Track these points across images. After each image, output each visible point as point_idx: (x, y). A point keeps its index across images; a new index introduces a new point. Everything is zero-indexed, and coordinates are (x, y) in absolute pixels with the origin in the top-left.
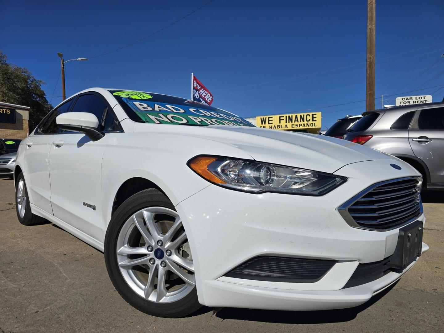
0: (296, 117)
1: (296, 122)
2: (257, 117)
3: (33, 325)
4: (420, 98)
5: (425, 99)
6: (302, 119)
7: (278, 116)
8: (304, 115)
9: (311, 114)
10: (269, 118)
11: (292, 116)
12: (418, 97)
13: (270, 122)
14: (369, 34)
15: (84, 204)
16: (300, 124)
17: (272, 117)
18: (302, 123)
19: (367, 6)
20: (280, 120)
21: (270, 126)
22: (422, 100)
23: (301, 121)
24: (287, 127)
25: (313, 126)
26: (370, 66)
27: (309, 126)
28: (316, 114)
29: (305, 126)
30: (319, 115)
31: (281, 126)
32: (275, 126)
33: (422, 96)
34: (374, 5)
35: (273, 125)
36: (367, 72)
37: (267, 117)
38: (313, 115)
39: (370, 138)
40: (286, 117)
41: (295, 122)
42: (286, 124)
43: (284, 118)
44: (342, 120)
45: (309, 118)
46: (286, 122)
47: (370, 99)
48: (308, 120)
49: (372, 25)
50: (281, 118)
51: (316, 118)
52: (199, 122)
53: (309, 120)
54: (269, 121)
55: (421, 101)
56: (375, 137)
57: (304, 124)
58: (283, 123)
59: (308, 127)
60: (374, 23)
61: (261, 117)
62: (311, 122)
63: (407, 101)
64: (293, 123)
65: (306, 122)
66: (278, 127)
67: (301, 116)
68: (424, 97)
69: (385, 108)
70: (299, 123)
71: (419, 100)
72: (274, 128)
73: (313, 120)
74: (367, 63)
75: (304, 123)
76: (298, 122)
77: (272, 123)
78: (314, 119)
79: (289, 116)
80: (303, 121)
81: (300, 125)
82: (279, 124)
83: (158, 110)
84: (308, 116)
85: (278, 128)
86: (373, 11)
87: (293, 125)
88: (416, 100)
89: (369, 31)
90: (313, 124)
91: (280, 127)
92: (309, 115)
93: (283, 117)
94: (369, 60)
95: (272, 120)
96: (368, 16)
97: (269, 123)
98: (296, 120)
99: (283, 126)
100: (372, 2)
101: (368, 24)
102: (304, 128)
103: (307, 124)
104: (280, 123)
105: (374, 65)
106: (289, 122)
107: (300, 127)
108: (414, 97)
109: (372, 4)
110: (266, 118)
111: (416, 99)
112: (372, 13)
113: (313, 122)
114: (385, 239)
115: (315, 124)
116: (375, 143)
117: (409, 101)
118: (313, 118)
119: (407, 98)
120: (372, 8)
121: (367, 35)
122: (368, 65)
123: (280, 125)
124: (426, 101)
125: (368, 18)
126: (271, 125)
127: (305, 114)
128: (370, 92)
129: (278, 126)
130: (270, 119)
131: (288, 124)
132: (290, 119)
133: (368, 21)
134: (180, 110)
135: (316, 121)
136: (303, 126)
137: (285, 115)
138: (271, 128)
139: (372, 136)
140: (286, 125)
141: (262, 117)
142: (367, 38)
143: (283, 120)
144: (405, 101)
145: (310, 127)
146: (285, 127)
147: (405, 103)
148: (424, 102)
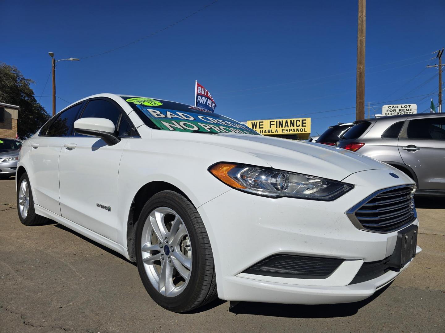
0: (287, 122)
2: (248, 122)
3: (60, 319)
4: (406, 107)
5: (410, 108)
6: (292, 124)
7: (269, 121)
8: (294, 121)
9: (301, 119)
10: (260, 122)
11: (282, 121)
12: (403, 105)
13: (261, 126)
14: (359, 45)
15: (98, 205)
16: (290, 129)
17: (263, 122)
18: (292, 128)
19: (358, 18)
20: (271, 125)
21: (261, 131)
22: (407, 108)
23: (291, 127)
24: (277, 132)
25: (302, 131)
26: (360, 76)
27: (298, 131)
28: (305, 120)
29: (295, 131)
30: (308, 121)
31: (272, 130)
32: (265, 131)
33: (407, 105)
34: (364, 18)
35: (264, 130)
36: (357, 81)
37: (258, 121)
38: (303, 121)
39: (362, 146)
40: (277, 121)
41: (285, 127)
42: (276, 129)
43: (275, 123)
44: (334, 127)
45: (299, 123)
46: (277, 127)
47: (359, 108)
48: (298, 125)
49: (362, 37)
50: (272, 123)
51: (305, 123)
52: (208, 129)
53: (299, 125)
54: (260, 125)
55: (406, 110)
56: (367, 145)
57: (294, 129)
58: (274, 128)
59: (298, 133)
60: (364, 35)
61: (252, 121)
62: (301, 127)
63: (393, 109)
64: (283, 128)
65: (295, 128)
66: (268, 131)
67: (291, 121)
68: (409, 106)
69: (376, 117)
70: (290, 128)
71: (404, 108)
72: (264, 132)
73: (303, 126)
74: (358, 73)
75: (294, 128)
76: (288, 127)
77: (263, 128)
78: (304, 125)
79: (280, 121)
80: (293, 126)
81: (291, 130)
82: (269, 129)
83: (171, 117)
84: (298, 122)
85: (268, 132)
86: (363, 23)
87: (283, 130)
88: (402, 109)
89: (359, 42)
90: (302, 129)
91: (271, 131)
92: (299, 121)
93: (274, 121)
94: (359, 70)
95: (263, 125)
96: (359, 28)
97: (260, 128)
98: (286, 125)
99: (274, 131)
100: (362, 15)
101: (359, 36)
102: (294, 133)
103: (297, 129)
104: (270, 127)
105: (364, 75)
106: (279, 127)
107: (290, 132)
108: (400, 106)
109: (362, 17)
110: (257, 122)
111: (402, 107)
112: (362, 25)
113: (303, 128)
114: (386, 241)
115: (304, 129)
116: (367, 150)
117: (395, 109)
118: (303, 123)
119: (393, 106)
120: (362, 21)
121: (357, 46)
122: (358, 75)
123: (271, 129)
124: (411, 109)
125: (359, 30)
126: (261, 129)
127: (295, 120)
128: (360, 101)
129: (268, 130)
130: (261, 124)
131: (278, 129)
132: (281, 124)
133: (359, 33)
134: (190, 118)
135: (305, 126)
136: (293, 131)
137: (275, 120)
138: (261, 133)
139: (364, 144)
140: (276, 130)
141: (253, 122)
142: (357, 49)
143: (274, 124)
144: (391, 109)
145: (300, 132)
146: (276, 132)
147: (391, 111)
148: (410, 110)
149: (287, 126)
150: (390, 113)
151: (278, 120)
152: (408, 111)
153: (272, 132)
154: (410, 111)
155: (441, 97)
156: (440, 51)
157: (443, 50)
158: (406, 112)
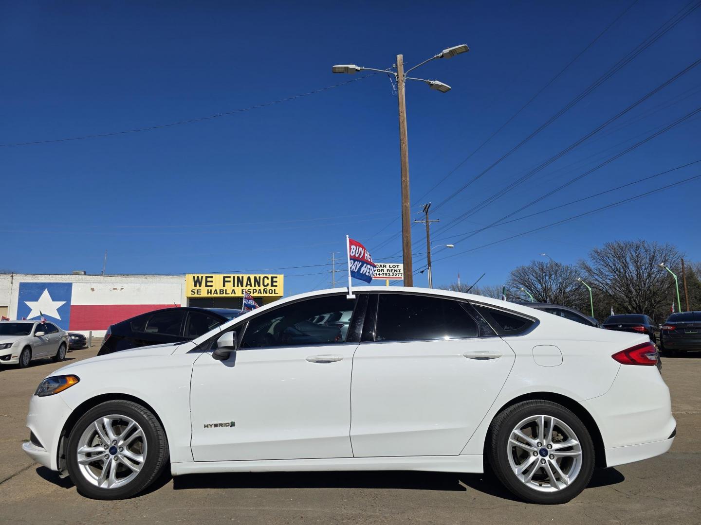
0: (249, 278)
1: (249, 286)
2: (187, 275)
4: (394, 266)
5: (399, 269)
6: (257, 282)
7: (222, 276)
8: (260, 277)
9: (270, 276)
10: (207, 277)
11: (242, 277)
12: (391, 265)
13: (209, 284)
16: (253, 290)
17: (212, 277)
18: (257, 288)
20: (224, 282)
21: (208, 290)
22: (396, 269)
23: (255, 286)
24: (235, 293)
25: (272, 293)
27: (266, 293)
28: (276, 277)
29: (261, 293)
30: (280, 279)
31: (226, 290)
32: (216, 290)
33: (396, 264)
35: (213, 289)
37: (204, 276)
38: (272, 278)
40: (234, 277)
41: (246, 286)
42: (234, 288)
43: (231, 279)
45: (267, 282)
46: (234, 286)
48: (266, 284)
50: (226, 279)
51: (276, 282)
53: (268, 285)
54: (207, 282)
55: (395, 270)
57: (260, 290)
58: (229, 287)
59: (265, 295)
61: (194, 275)
62: (269, 287)
63: (381, 269)
64: (244, 287)
65: (262, 288)
66: (220, 292)
67: (255, 278)
68: (398, 266)
70: (253, 288)
71: (392, 268)
72: (214, 293)
73: (272, 285)
75: (259, 288)
76: (251, 286)
77: (212, 286)
78: (274, 284)
79: (238, 278)
80: (259, 286)
81: (255, 291)
82: (222, 288)
84: (266, 279)
85: (220, 294)
88: (390, 269)
90: (272, 291)
91: (224, 292)
92: (268, 278)
93: (230, 277)
95: (212, 282)
97: (206, 286)
98: (249, 283)
99: (229, 291)
102: (260, 295)
103: (264, 290)
104: (224, 286)
106: (238, 286)
107: (253, 293)
108: (388, 265)
110: (202, 277)
111: (390, 267)
113: (273, 288)
115: (275, 290)
117: (383, 268)
118: (272, 282)
119: (381, 265)
123: (224, 289)
124: (400, 270)
126: (210, 288)
127: (262, 276)
129: (220, 290)
130: (209, 279)
131: (236, 288)
132: (240, 282)
135: (276, 286)
136: (259, 293)
137: (232, 276)
138: (209, 293)
140: (233, 290)
141: (196, 276)
143: (230, 282)
144: (379, 268)
145: (268, 295)
146: (232, 293)
147: (379, 271)
148: (398, 271)
149: (249, 285)
150: (378, 273)
151: (236, 276)
152: (397, 272)
153: (226, 294)
154: (398, 273)
155: (430, 258)
156: (427, 205)
157: (430, 205)
158: (394, 273)
